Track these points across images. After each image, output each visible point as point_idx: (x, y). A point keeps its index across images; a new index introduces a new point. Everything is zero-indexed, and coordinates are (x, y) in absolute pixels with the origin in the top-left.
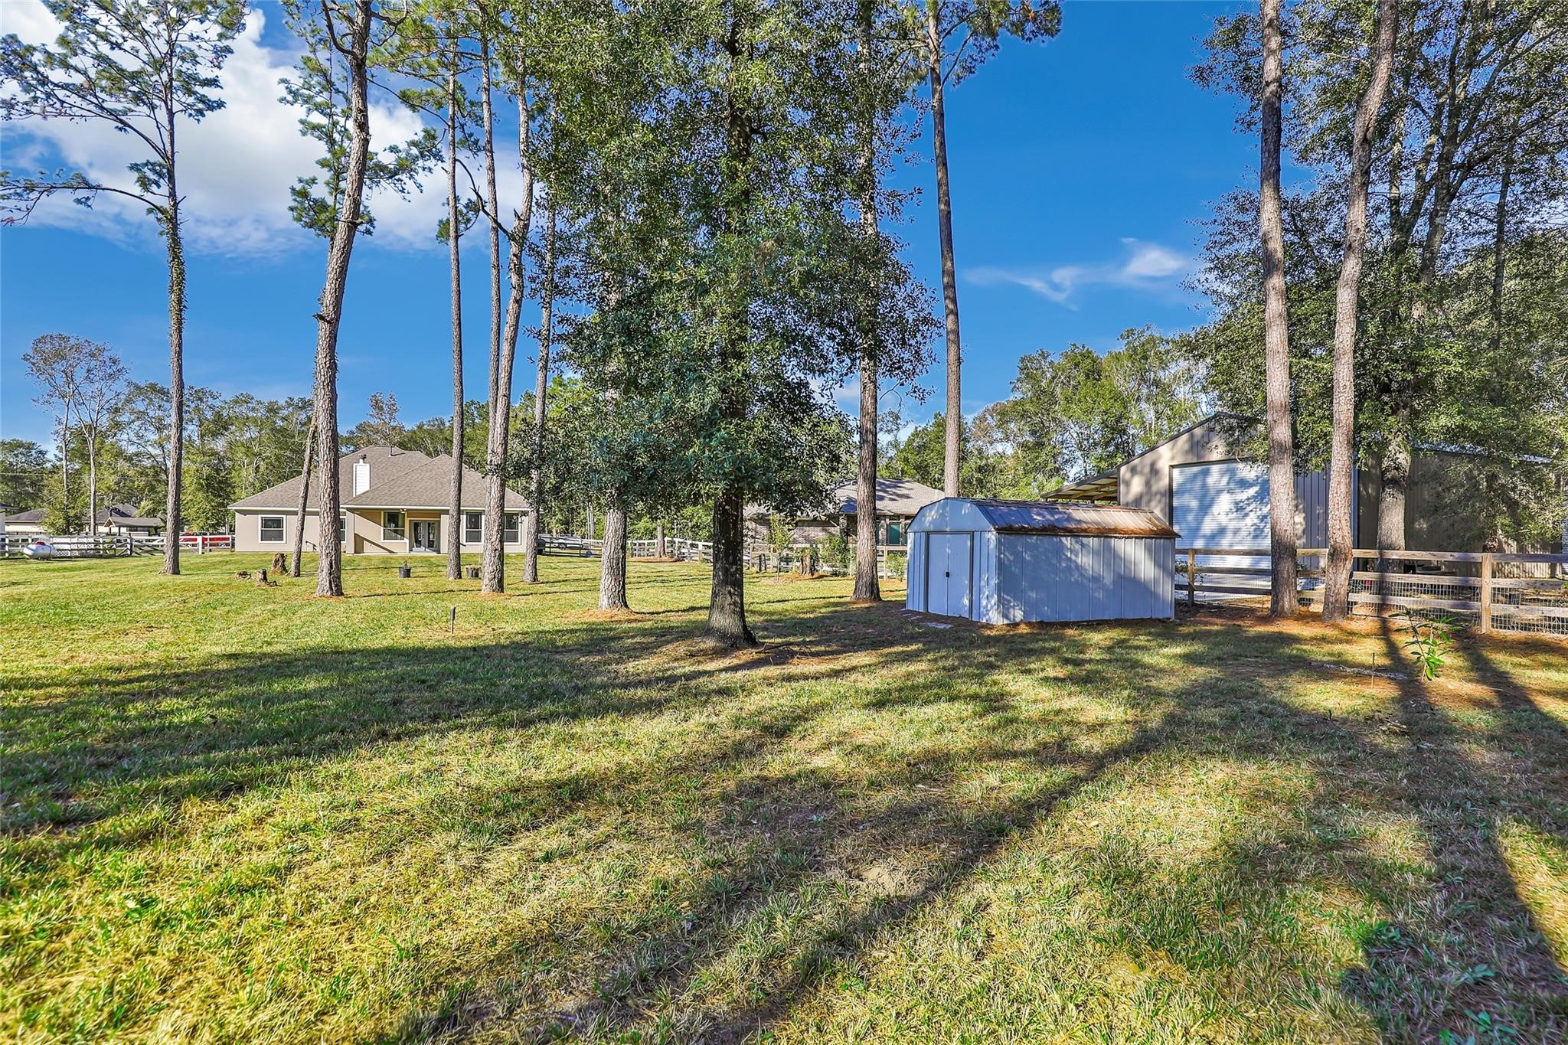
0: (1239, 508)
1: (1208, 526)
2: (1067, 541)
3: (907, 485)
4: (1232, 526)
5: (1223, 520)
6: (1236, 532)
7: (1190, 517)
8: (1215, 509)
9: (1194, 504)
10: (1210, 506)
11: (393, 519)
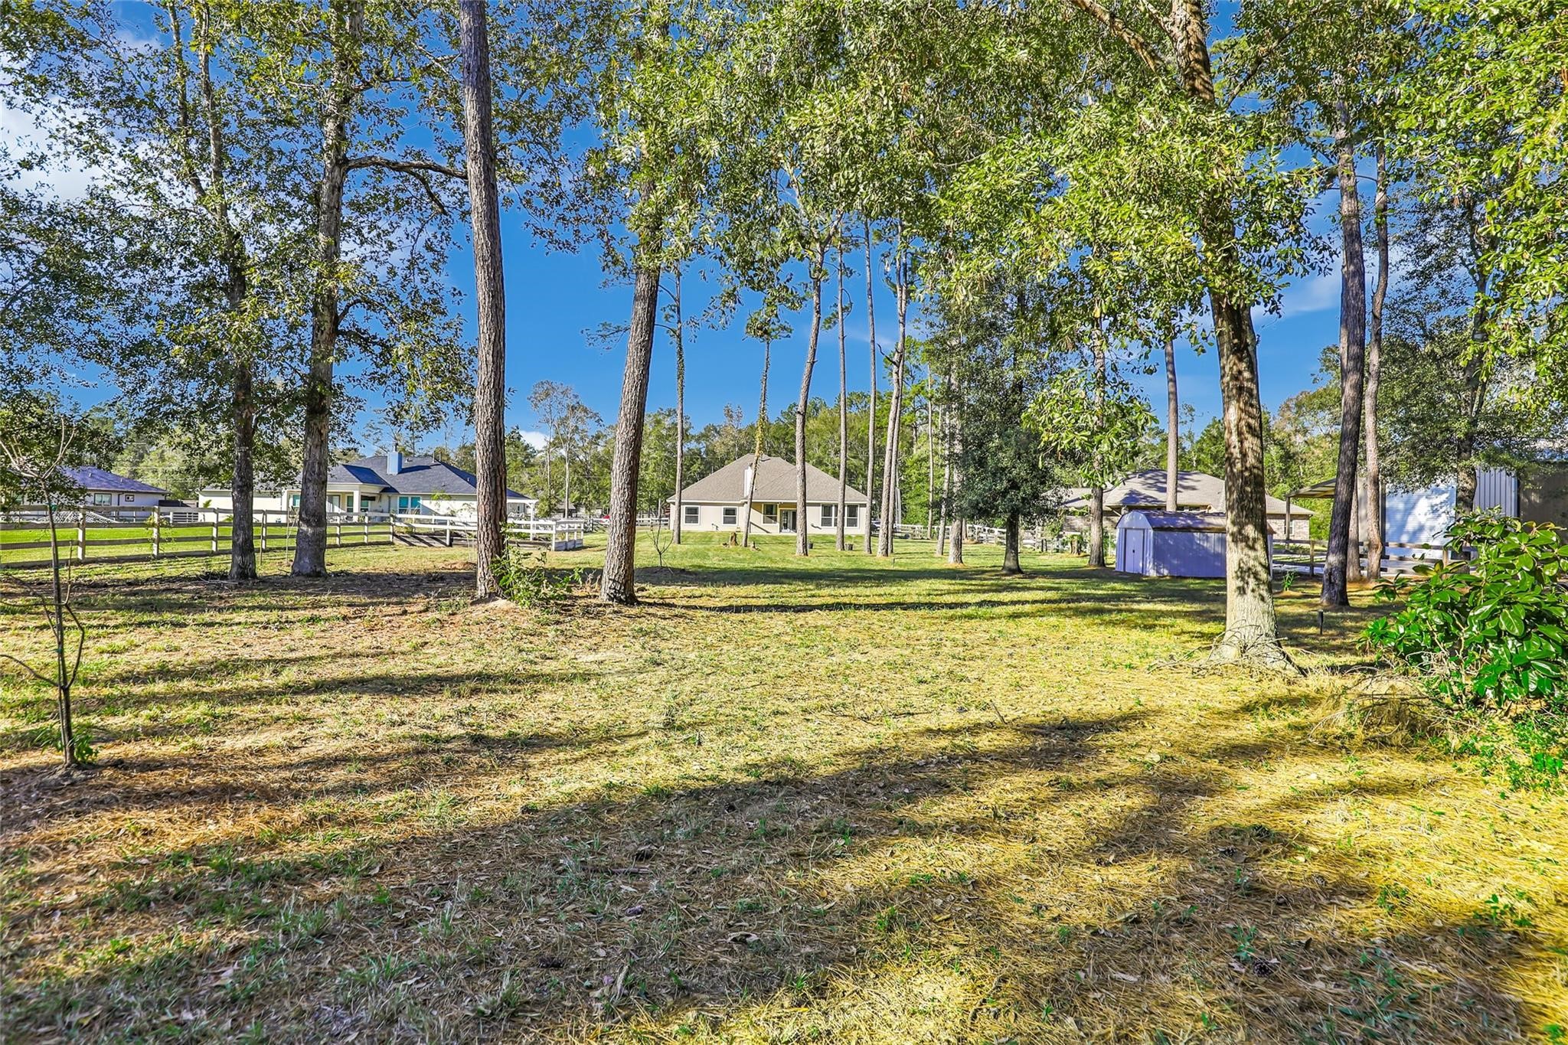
0: (1434, 510)
1: (1411, 525)
2: (1197, 535)
3: (1195, 477)
4: (1428, 524)
5: (1423, 519)
6: (1432, 528)
7: (1399, 517)
8: (1416, 511)
9: (1401, 506)
10: (1413, 508)
11: (769, 510)
